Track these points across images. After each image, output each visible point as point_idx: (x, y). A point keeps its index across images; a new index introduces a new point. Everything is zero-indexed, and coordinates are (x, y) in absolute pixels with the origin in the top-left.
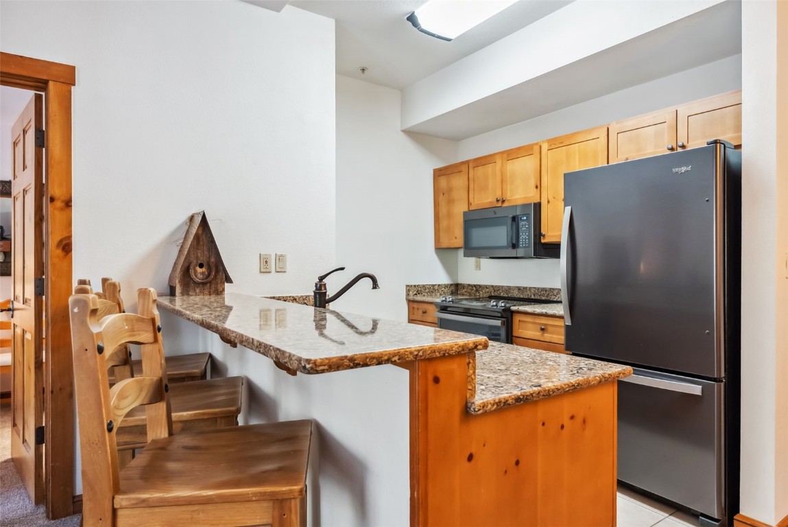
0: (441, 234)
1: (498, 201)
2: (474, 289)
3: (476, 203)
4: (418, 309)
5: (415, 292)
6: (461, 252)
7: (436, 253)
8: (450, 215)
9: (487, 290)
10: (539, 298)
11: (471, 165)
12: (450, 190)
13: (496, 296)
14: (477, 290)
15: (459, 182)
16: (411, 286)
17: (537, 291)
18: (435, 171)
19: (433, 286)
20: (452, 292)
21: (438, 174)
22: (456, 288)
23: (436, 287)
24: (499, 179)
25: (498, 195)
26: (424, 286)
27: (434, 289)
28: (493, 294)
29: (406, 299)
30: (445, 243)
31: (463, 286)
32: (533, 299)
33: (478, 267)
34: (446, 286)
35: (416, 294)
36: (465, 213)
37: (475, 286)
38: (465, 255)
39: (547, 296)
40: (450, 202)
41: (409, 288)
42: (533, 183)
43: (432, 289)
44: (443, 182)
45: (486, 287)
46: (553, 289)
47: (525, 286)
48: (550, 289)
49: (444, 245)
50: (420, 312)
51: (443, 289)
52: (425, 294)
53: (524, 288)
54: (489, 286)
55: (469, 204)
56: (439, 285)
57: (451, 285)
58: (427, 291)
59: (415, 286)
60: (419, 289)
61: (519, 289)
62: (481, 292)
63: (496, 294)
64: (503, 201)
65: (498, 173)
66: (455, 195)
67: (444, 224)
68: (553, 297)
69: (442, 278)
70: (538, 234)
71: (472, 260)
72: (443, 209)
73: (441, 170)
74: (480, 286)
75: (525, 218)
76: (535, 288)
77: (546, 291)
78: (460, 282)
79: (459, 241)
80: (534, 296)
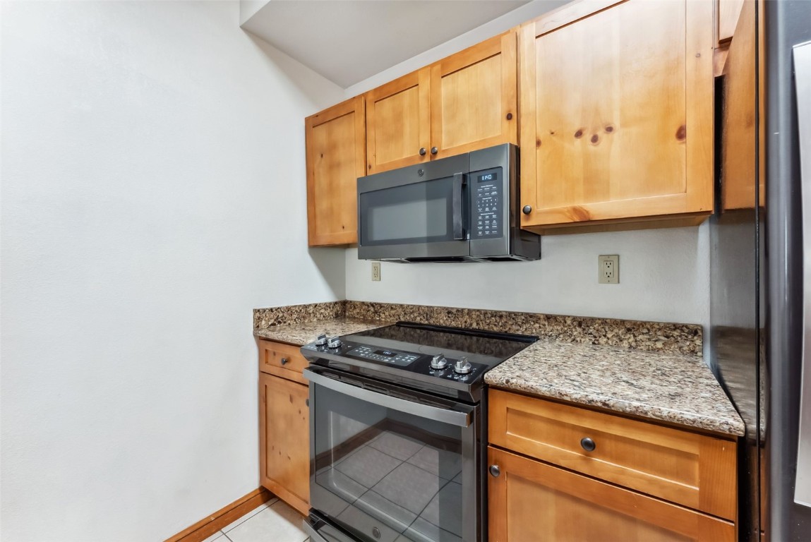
0: (319, 223)
1: (423, 154)
2: (372, 309)
3: (378, 163)
4: (274, 354)
5: (272, 321)
6: (354, 252)
7: (310, 253)
8: (332, 190)
9: (393, 312)
10: (486, 328)
11: (370, 97)
12: (333, 147)
13: (409, 323)
14: (376, 312)
15: (346, 131)
16: (264, 311)
17: (482, 317)
18: (307, 120)
19: (306, 307)
20: (336, 314)
21: (313, 123)
22: (343, 309)
23: (311, 310)
24: (424, 113)
25: (424, 142)
26: (288, 309)
27: (307, 312)
28: (402, 319)
29: (255, 335)
30: (325, 237)
31: (353, 305)
32: (474, 330)
33: (377, 275)
34: (327, 306)
35: (273, 324)
36: (360, 181)
37: (372, 305)
38: (360, 257)
39: (504, 325)
40: (334, 167)
41: (259, 314)
42: (499, 110)
43: (303, 314)
44: (321, 135)
45: (392, 307)
46: (516, 314)
47: (460, 306)
48: (510, 313)
49: (323, 241)
50: (278, 361)
51: (323, 311)
52: (292, 322)
53: (458, 310)
54: (396, 305)
55: (367, 166)
56: (316, 305)
57: (336, 303)
58: (295, 316)
59: (271, 310)
60: (280, 316)
61: (449, 311)
62: (383, 316)
63: (408, 318)
64: (435, 153)
65: (423, 104)
66: (341, 155)
67: (323, 205)
68: (514, 327)
69: (322, 294)
70: (517, 210)
71: (368, 264)
72: (322, 181)
73: (317, 116)
74: (381, 305)
75: (489, 177)
76: (478, 310)
77: (501, 317)
78: (349, 297)
79: (349, 232)
80: (478, 324)
